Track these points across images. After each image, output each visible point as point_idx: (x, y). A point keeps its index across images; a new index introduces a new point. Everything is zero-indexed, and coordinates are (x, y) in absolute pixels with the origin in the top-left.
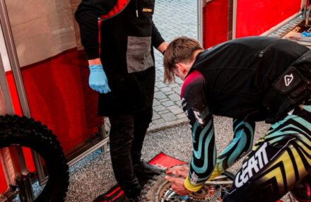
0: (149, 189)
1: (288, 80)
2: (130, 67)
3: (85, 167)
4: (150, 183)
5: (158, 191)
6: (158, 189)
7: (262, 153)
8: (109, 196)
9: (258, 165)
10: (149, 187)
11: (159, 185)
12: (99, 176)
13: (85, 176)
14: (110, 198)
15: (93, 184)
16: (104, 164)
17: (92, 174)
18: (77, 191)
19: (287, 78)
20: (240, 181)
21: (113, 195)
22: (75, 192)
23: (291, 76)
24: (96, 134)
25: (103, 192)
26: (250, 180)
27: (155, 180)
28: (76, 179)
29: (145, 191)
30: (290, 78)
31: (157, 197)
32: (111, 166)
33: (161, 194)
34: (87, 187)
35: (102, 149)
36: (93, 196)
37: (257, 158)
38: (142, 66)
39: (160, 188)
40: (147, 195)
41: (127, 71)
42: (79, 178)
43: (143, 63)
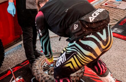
0: (37, 61)
1: (76, 27)
2: (27, 6)
3: (13, 52)
4: (38, 59)
5: (41, 62)
6: (41, 61)
7: (64, 56)
8: (22, 64)
9: (63, 60)
10: (37, 60)
11: (42, 60)
12: (19, 56)
13: (13, 56)
14: (23, 65)
15: (16, 59)
16: (22, 51)
17: (16, 55)
18: (9, 62)
19: (75, 26)
20: (57, 64)
21: (24, 64)
22: (8, 62)
23: (77, 25)
24: (19, 38)
25: (20, 63)
26: (60, 65)
27: (40, 57)
28: (9, 57)
29: (35, 62)
30: (77, 26)
31: (40, 64)
32: (24, 52)
33: (42, 63)
34: (13, 60)
35: (21, 45)
36: (15, 64)
37: (62, 57)
38: (34, 7)
39: (42, 61)
40: (36, 63)
41: (26, 8)
42: (10, 56)
43: (34, 6)
